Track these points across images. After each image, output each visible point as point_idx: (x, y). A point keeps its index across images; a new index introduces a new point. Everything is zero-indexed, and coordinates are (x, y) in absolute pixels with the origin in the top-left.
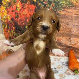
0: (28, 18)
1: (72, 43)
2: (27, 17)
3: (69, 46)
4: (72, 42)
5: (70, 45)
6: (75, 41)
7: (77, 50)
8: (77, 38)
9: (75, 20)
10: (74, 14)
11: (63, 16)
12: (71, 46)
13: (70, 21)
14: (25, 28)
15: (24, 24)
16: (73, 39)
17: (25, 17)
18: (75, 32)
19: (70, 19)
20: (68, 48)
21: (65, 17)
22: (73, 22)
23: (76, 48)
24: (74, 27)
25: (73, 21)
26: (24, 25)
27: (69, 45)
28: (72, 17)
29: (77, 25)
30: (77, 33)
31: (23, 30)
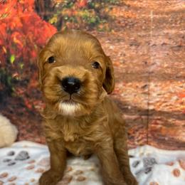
0: (15, 30)
1: (155, 98)
2: (12, 28)
3: (148, 110)
4: (154, 95)
5: (149, 104)
6: (163, 92)
7: (170, 120)
8: (168, 83)
9: (157, 28)
10: (152, 11)
11: (119, 22)
12: (151, 107)
13: (143, 33)
14: (8, 61)
15: (5, 50)
16: (156, 86)
17: (6, 28)
18: (158, 64)
19: (141, 27)
20: (143, 117)
21: (126, 25)
22: (149, 35)
23: (168, 113)
24: (156, 51)
25: (151, 33)
26: (5, 54)
27: (146, 107)
28: (148, 20)
29: (164, 44)
30: (166, 65)
31: (6, 70)
